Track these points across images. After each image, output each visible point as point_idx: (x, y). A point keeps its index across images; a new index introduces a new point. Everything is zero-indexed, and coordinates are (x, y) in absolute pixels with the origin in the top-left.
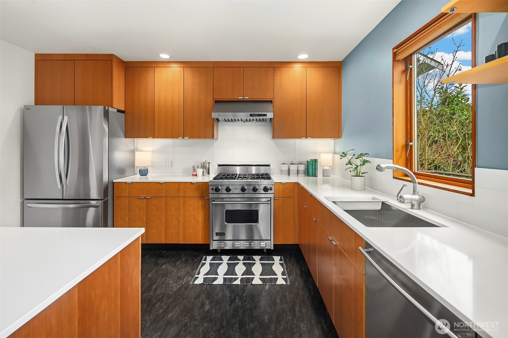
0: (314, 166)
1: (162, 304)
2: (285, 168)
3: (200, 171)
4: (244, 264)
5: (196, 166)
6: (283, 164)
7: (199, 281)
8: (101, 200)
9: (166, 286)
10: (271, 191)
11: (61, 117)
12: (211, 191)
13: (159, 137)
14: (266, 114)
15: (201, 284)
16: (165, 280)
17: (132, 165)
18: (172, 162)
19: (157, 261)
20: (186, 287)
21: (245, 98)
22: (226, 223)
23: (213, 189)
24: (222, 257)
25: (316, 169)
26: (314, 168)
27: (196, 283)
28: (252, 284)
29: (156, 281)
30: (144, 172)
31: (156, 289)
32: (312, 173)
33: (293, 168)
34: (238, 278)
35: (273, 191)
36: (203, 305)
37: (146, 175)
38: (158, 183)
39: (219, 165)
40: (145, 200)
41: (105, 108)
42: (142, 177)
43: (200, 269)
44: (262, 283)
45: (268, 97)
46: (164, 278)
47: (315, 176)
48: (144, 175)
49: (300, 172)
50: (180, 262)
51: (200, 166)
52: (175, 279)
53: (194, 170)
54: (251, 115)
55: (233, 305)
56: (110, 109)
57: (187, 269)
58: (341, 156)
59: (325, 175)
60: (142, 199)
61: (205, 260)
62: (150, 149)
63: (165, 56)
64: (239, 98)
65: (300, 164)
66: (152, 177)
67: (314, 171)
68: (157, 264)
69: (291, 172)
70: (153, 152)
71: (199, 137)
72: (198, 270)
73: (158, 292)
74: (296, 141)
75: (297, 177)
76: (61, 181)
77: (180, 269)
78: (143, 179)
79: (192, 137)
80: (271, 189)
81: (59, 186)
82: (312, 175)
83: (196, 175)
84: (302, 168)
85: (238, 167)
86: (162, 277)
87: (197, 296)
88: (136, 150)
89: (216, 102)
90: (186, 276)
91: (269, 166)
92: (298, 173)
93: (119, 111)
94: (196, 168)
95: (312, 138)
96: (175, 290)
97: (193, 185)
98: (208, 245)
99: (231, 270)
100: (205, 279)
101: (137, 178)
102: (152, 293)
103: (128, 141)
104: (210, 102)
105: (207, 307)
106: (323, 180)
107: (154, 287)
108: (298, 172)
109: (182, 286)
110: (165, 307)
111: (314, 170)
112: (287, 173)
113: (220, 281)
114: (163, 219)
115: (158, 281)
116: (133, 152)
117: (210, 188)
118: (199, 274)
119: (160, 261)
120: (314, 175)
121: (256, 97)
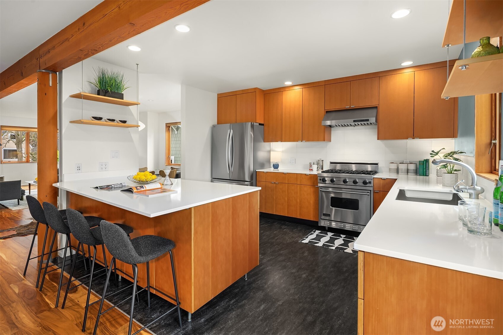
0: (425, 166)
1: (279, 246)
2: (394, 166)
3: (315, 167)
4: (343, 240)
5: (312, 163)
6: (391, 163)
7: (306, 241)
8: (250, 182)
9: (283, 239)
10: (370, 185)
11: (229, 130)
12: (319, 181)
13: (285, 141)
14: (369, 119)
15: (306, 243)
16: (283, 236)
17: (269, 161)
18: (295, 159)
19: (282, 226)
20: (296, 242)
21: (351, 107)
22: (331, 207)
23: (320, 180)
24: (328, 233)
25: (427, 169)
26: (425, 167)
27: (302, 242)
28: (344, 251)
29: (278, 236)
30: (276, 166)
31: (277, 239)
32: (422, 172)
33: (402, 167)
34: (334, 246)
35: (372, 185)
36: (303, 253)
37: (277, 168)
38: (283, 173)
39: (331, 163)
40: (275, 184)
41: (251, 123)
42: (275, 169)
43: (309, 235)
44: (352, 253)
45: (374, 104)
46: (283, 235)
47: (426, 176)
48: (276, 168)
49: (410, 171)
50: (296, 230)
51: (316, 163)
52: (290, 237)
53: (311, 166)
54: (354, 121)
55: (324, 258)
56: (255, 124)
57: (300, 234)
58: (431, 154)
59: (438, 175)
60: (273, 183)
61: (314, 232)
62: (280, 149)
63: (288, 83)
64: (346, 107)
65: (410, 164)
66: (281, 169)
67: (425, 171)
68: (280, 228)
69: (400, 171)
70: (283, 152)
71: (313, 140)
72: (307, 236)
73: (278, 241)
74: (407, 142)
75: (407, 176)
76: (229, 169)
77: (295, 233)
78: (276, 171)
79: (308, 140)
80: (370, 183)
81: (228, 172)
82: (422, 175)
83: (312, 170)
84: (412, 167)
85: (353, 165)
86: (283, 234)
87: (301, 248)
88: (271, 150)
89: (327, 112)
90: (298, 237)
91: (377, 164)
92: (408, 173)
93: (260, 124)
94: (312, 165)
95: (420, 139)
96: (288, 242)
97: (307, 176)
98: (317, 222)
99: (332, 241)
100: (310, 242)
101: (272, 170)
102: (274, 240)
103: (266, 144)
104: (323, 112)
105: (306, 254)
106: (437, 179)
107: (276, 238)
108: (408, 171)
109: (294, 241)
110: (280, 248)
111: (425, 169)
112: (396, 172)
113: (320, 244)
114: (286, 199)
115: (279, 236)
116: (269, 152)
117: (319, 178)
118: (307, 238)
119: (283, 227)
120: (425, 174)
121: (362, 105)
